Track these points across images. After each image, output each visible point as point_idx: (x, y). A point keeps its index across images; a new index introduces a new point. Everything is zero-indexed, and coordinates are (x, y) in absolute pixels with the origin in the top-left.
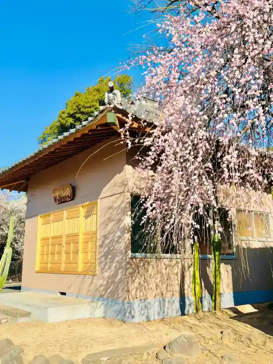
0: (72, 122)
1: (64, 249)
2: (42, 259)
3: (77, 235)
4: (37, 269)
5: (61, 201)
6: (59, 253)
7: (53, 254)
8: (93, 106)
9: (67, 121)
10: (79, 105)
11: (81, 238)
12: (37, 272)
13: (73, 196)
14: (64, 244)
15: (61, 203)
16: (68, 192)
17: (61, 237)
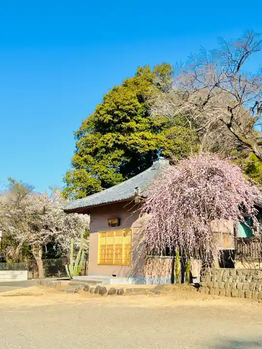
0: (110, 119)
1: (114, 252)
2: (101, 257)
3: (121, 245)
4: (98, 263)
5: (113, 225)
6: (112, 254)
7: (108, 255)
8: (132, 103)
9: (105, 118)
10: (117, 102)
11: (124, 247)
12: (98, 265)
13: (119, 224)
14: (114, 249)
15: (113, 226)
16: (116, 221)
17: (112, 245)
